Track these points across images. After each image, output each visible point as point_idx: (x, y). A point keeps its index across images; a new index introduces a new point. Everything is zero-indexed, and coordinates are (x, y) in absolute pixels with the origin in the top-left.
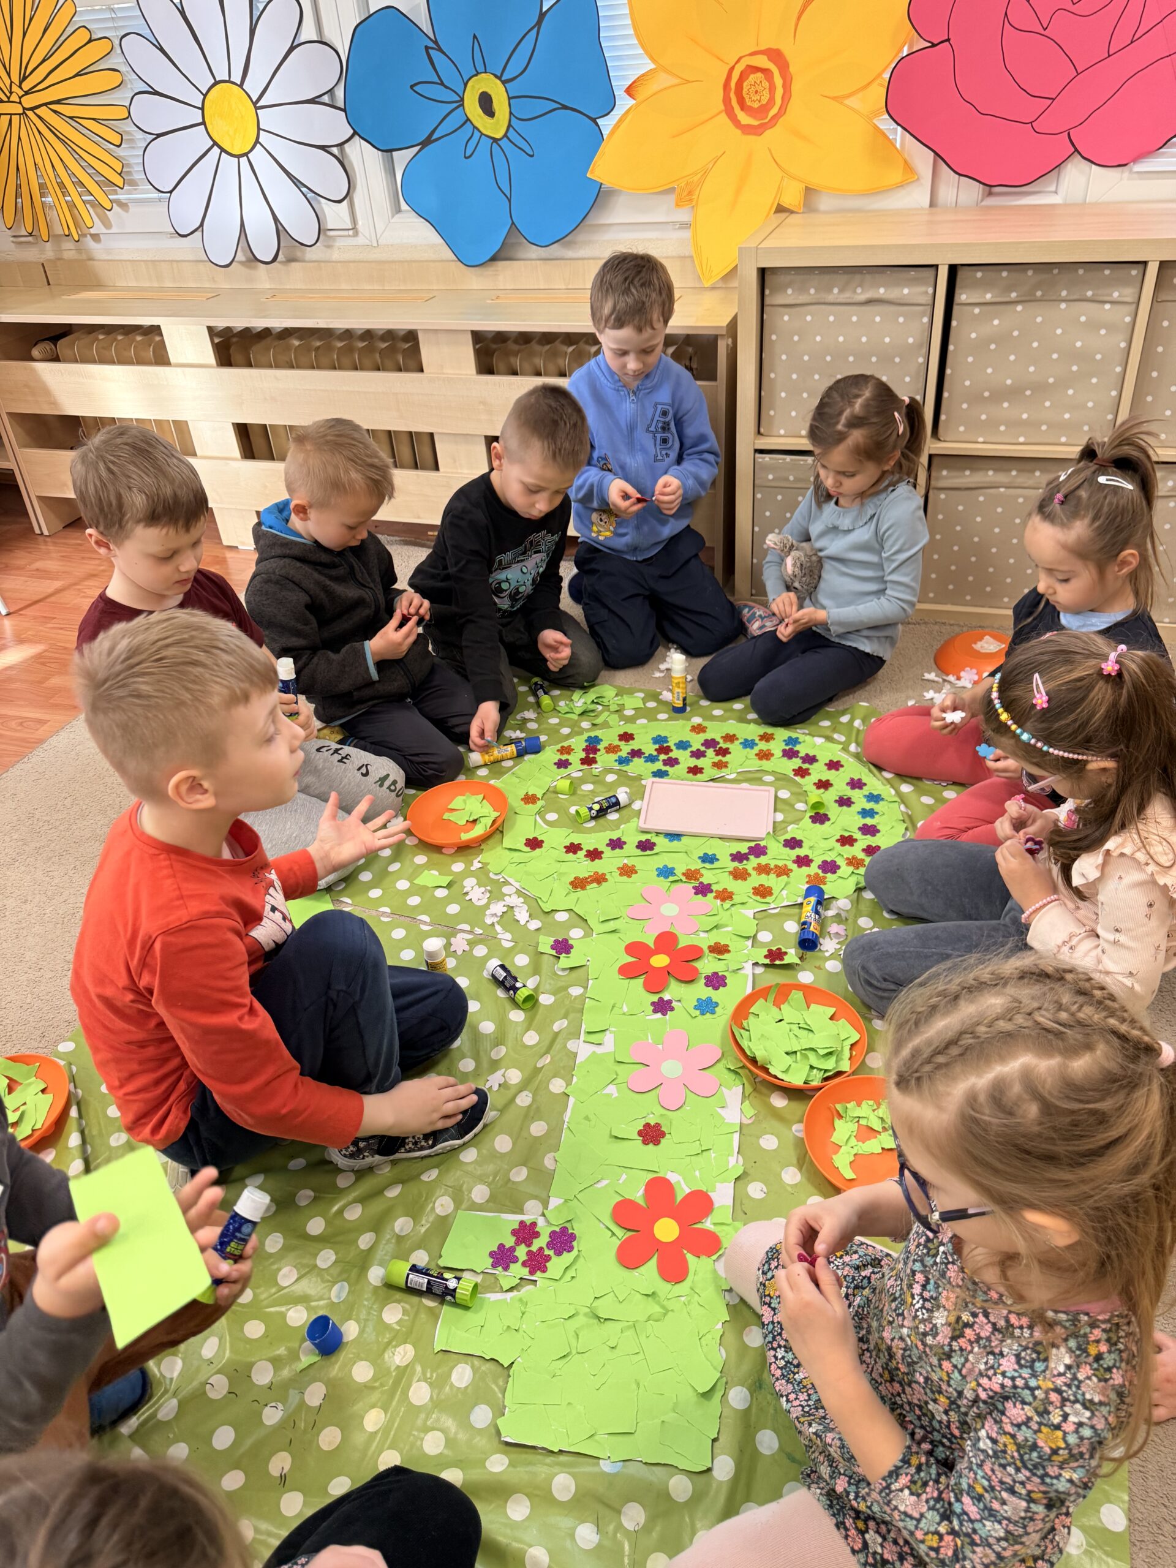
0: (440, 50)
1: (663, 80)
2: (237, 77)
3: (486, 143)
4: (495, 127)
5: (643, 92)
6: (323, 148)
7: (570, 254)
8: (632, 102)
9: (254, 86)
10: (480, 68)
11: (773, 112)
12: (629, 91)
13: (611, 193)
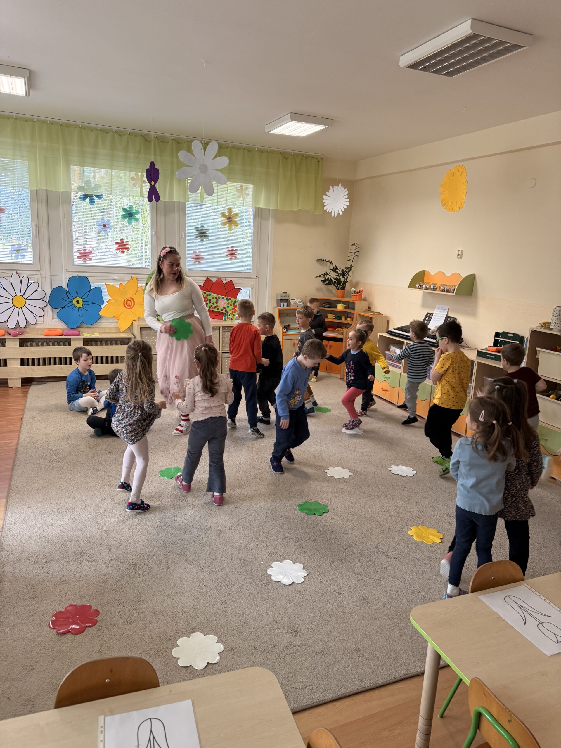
0: (69, 293)
1: (113, 301)
2: (22, 294)
3: (77, 309)
4: (80, 305)
5: (109, 302)
6: (39, 307)
7: (92, 327)
8: (107, 303)
9: (25, 296)
10: (77, 296)
11: (132, 306)
12: (107, 302)
13: (103, 317)
